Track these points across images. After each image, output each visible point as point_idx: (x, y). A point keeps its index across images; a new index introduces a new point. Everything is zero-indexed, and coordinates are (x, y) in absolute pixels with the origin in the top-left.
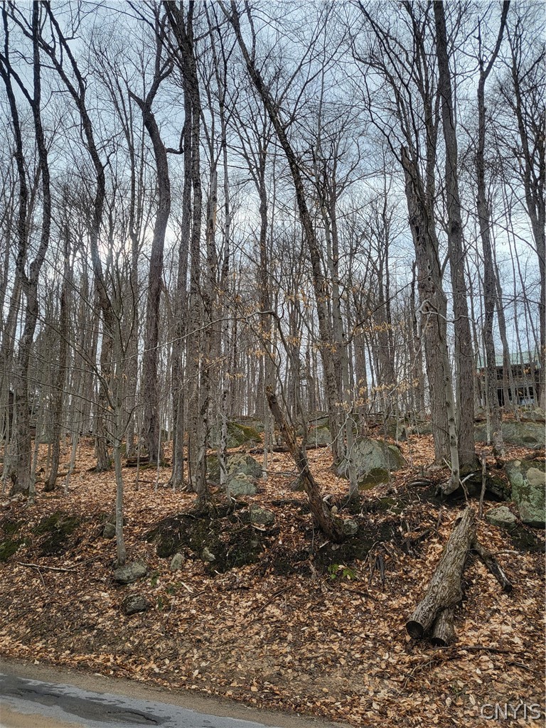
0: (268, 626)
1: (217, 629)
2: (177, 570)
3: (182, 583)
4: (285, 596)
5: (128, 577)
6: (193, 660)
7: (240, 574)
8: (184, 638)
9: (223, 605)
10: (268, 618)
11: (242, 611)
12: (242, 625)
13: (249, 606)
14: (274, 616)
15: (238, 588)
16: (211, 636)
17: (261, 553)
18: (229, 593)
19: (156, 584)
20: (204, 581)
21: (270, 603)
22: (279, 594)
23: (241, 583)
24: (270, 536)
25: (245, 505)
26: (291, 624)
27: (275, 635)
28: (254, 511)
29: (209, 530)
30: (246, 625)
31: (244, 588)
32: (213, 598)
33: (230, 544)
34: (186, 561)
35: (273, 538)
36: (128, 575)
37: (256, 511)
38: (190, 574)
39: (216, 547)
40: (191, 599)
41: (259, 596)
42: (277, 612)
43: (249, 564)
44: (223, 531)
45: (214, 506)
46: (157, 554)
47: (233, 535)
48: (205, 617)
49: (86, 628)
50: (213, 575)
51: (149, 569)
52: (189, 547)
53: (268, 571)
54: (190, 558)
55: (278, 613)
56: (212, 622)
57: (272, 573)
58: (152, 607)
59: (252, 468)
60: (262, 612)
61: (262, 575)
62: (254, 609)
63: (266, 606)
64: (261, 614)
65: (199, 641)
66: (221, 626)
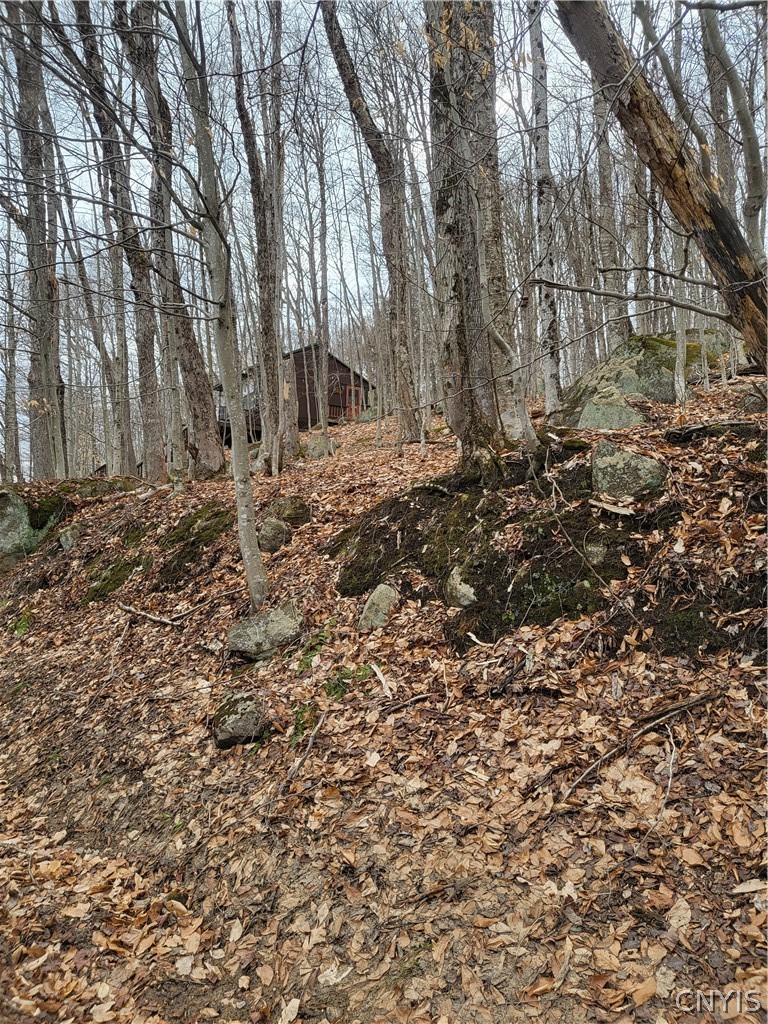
0: (600, 845)
1: (420, 835)
2: (372, 629)
3: (375, 667)
4: (682, 731)
5: (259, 645)
6: (307, 946)
7: (539, 647)
8: (312, 852)
9: (469, 743)
10: (603, 813)
11: (521, 775)
12: (509, 827)
13: (549, 758)
14: (629, 805)
15: (526, 690)
16: (394, 858)
17: (614, 582)
18: (498, 703)
19: (309, 665)
20: (435, 665)
21: (622, 752)
22: (655, 722)
23: (538, 673)
24: (647, 528)
25: (582, 448)
26: (690, 856)
27: (618, 894)
28: (602, 462)
29: (473, 521)
30: (522, 828)
31: (543, 691)
32: (442, 719)
33: (521, 556)
34: (402, 603)
35: (657, 536)
36: (258, 638)
37: (608, 460)
38: (402, 642)
39: (480, 566)
40: (382, 718)
41: (589, 722)
42: (644, 792)
43: (573, 616)
44: (510, 520)
45: (495, 461)
46: (339, 586)
47: (531, 531)
48: (400, 780)
49: (126, 772)
50: (461, 646)
51: (306, 626)
52: (418, 566)
53: (631, 638)
54: (415, 596)
55: (645, 798)
56: (414, 801)
57: (643, 647)
58: (277, 732)
59: (653, 384)
60: (587, 784)
61: (611, 651)
62: (564, 767)
63: (608, 762)
64: (582, 793)
65: (349, 870)
66: (437, 823)
